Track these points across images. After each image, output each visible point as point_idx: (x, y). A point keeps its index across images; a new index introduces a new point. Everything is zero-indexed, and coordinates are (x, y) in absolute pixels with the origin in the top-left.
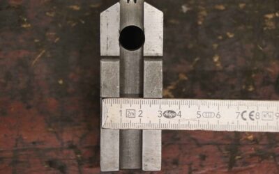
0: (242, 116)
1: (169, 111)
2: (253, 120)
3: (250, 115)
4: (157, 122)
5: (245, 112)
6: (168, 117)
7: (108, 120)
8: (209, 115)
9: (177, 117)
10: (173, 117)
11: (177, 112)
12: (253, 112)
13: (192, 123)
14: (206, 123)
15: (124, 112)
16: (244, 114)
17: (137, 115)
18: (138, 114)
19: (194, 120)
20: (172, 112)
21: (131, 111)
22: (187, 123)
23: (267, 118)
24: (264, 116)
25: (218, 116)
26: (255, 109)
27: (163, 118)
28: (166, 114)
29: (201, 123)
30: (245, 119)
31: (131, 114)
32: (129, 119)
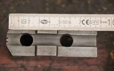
0: (82, 22)
1: (44, 20)
2: (88, 24)
3: (87, 22)
4: (38, 26)
5: (84, 20)
6: (43, 23)
7: (12, 25)
8: (65, 22)
9: (48, 24)
10: (46, 23)
11: (48, 21)
12: (88, 20)
13: (56, 26)
14: (63, 26)
15: (20, 21)
18: (27, 21)
19: (57, 25)
20: (46, 21)
21: (24, 20)
22: (53, 26)
23: (96, 23)
24: (94, 22)
25: (70, 22)
26: (89, 19)
27: (41, 24)
28: (43, 21)
29: (60, 26)
30: (84, 24)
31: (24, 22)
32: (24, 24)
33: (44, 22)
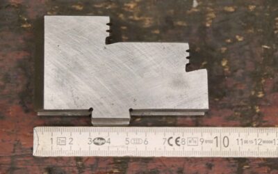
0: (169, 141)
1: (98, 138)
2: (179, 145)
3: (177, 141)
5: (171, 138)
6: (97, 144)
7: (40, 148)
8: (137, 141)
9: (106, 144)
10: (103, 144)
11: (106, 139)
12: (179, 138)
13: (121, 149)
14: (134, 149)
15: (54, 140)
16: (171, 140)
17: (68, 143)
18: (68, 141)
19: (123, 147)
20: (102, 139)
21: (62, 139)
22: (116, 149)
23: (192, 143)
24: (190, 142)
25: (146, 142)
26: (180, 135)
27: (93, 145)
28: (96, 141)
29: (129, 149)
30: (171, 145)
31: (62, 142)
32: (60, 147)
33: (100, 141)
